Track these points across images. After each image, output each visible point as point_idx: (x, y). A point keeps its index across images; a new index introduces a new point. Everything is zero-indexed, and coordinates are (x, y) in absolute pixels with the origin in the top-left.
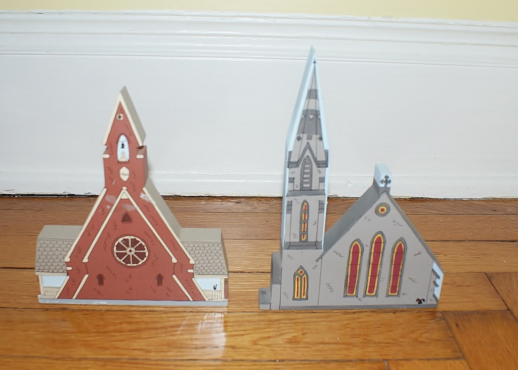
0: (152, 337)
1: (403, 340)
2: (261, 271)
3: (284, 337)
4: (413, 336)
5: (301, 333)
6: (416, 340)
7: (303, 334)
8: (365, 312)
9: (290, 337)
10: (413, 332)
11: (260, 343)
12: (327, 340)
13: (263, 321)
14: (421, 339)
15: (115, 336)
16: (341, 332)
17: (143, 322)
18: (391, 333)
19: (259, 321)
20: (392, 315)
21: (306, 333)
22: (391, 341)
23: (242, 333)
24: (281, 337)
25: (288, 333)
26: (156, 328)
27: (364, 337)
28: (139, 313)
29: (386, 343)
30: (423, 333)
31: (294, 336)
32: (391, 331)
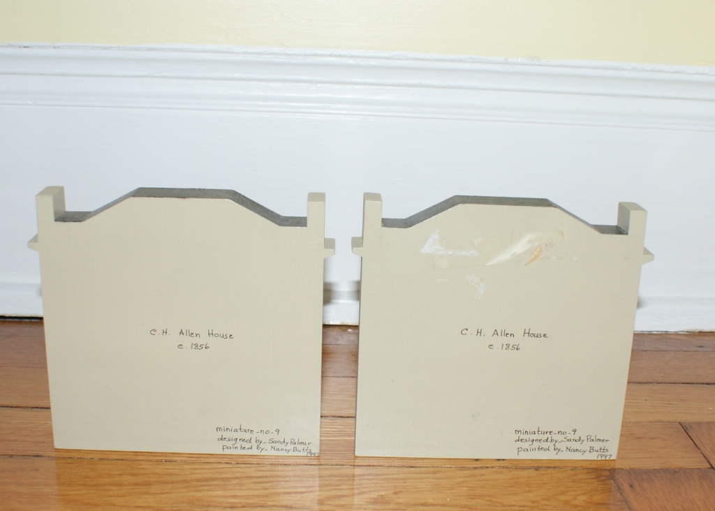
0: (167, 493)
1: (547, 503)
2: (338, 415)
3: (366, 496)
4: (563, 498)
5: (392, 492)
6: (567, 503)
7: (396, 493)
8: (492, 467)
9: (375, 496)
10: (562, 493)
11: (329, 502)
12: (431, 501)
13: (336, 476)
14: (576, 502)
15: (110, 490)
16: (453, 491)
17: (155, 474)
18: (531, 495)
19: (329, 476)
20: (533, 473)
21: (400, 492)
22: (530, 504)
23: (304, 490)
24: (361, 496)
25: (373, 491)
26: (173, 482)
27: (488, 498)
28: (149, 463)
29: (520, 506)
30: (578, 495)
31: (382, 496)
32: (529, 492)
